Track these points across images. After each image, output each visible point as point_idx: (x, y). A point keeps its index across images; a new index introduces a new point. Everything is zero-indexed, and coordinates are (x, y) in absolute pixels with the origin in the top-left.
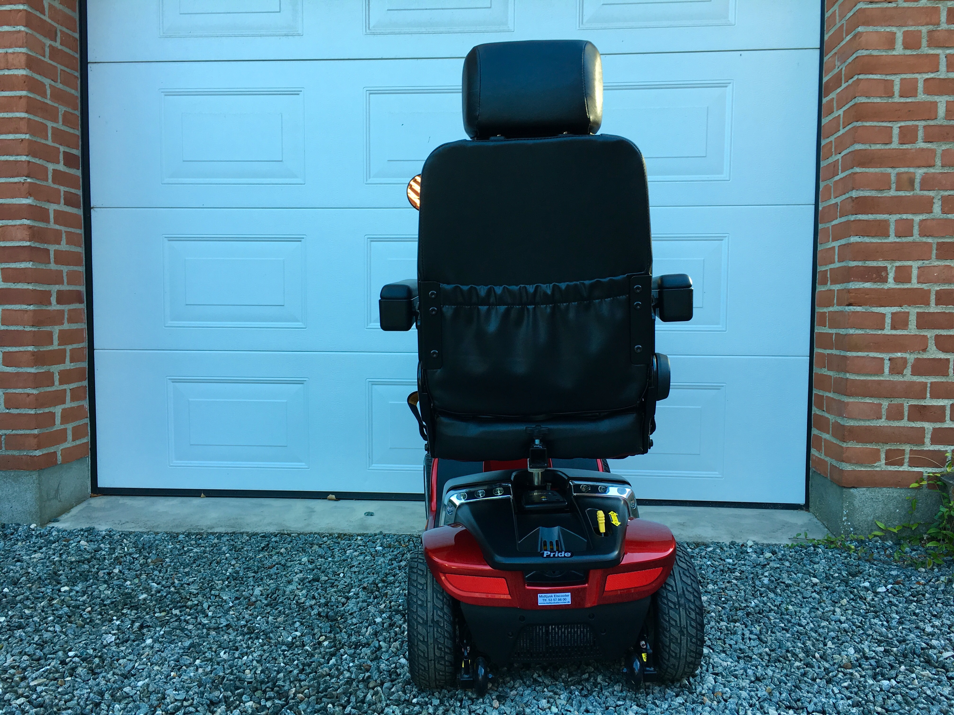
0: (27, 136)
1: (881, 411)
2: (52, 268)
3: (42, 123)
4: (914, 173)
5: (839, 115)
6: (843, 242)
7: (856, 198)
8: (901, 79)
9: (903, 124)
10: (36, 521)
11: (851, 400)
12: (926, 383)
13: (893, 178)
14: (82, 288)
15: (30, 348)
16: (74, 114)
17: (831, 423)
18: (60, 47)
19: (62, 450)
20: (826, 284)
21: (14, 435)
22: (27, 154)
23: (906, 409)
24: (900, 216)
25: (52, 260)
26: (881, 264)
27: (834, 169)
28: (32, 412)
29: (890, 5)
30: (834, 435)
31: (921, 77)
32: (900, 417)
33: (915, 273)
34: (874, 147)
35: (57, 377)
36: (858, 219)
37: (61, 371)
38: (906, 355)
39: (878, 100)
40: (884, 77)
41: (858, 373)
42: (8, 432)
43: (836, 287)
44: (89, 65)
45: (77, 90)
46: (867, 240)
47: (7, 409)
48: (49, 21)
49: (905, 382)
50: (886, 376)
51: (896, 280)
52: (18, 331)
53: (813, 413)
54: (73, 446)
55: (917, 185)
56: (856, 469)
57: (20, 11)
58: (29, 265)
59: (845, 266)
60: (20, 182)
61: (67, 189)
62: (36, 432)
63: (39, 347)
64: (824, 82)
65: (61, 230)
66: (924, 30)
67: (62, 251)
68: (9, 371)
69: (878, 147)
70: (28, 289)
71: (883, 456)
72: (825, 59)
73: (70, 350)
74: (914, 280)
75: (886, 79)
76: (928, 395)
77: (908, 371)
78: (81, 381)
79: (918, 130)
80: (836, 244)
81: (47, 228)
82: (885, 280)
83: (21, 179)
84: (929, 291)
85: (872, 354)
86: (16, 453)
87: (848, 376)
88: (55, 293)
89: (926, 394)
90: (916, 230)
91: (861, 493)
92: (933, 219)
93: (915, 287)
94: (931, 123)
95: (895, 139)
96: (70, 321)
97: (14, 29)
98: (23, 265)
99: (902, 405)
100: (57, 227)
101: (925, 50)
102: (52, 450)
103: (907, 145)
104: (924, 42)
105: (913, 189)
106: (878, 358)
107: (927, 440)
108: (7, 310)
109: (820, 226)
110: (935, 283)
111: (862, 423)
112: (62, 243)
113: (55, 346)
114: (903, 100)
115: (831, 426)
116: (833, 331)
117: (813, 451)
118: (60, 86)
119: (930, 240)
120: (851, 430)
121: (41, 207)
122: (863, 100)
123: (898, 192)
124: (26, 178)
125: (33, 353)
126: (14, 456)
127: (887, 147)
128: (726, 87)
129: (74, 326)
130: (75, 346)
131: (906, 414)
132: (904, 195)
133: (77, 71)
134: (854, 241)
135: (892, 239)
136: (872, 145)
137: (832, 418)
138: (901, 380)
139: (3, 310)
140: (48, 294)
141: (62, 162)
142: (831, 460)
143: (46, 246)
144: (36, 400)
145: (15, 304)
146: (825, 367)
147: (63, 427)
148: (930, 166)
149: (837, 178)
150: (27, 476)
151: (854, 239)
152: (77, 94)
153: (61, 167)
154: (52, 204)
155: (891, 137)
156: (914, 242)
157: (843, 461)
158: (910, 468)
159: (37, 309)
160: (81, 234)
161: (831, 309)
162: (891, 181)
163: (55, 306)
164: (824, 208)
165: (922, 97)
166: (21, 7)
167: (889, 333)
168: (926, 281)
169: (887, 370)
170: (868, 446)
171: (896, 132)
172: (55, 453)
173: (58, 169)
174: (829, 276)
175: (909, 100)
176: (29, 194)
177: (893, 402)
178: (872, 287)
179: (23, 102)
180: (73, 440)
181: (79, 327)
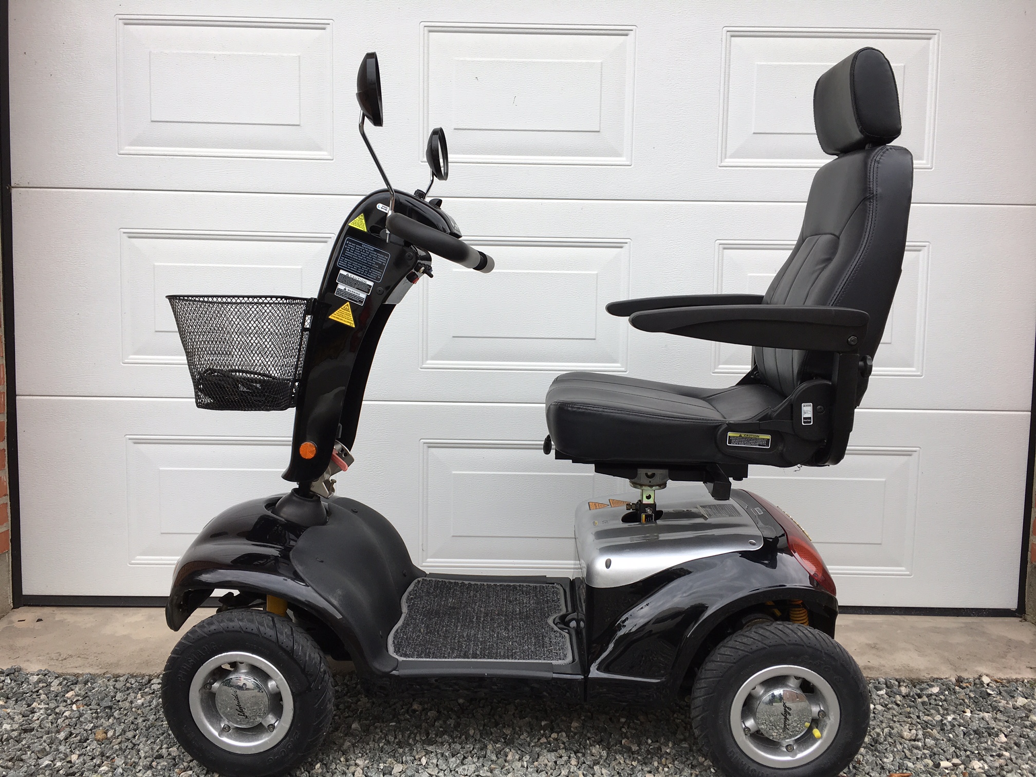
117: (1033, 539)
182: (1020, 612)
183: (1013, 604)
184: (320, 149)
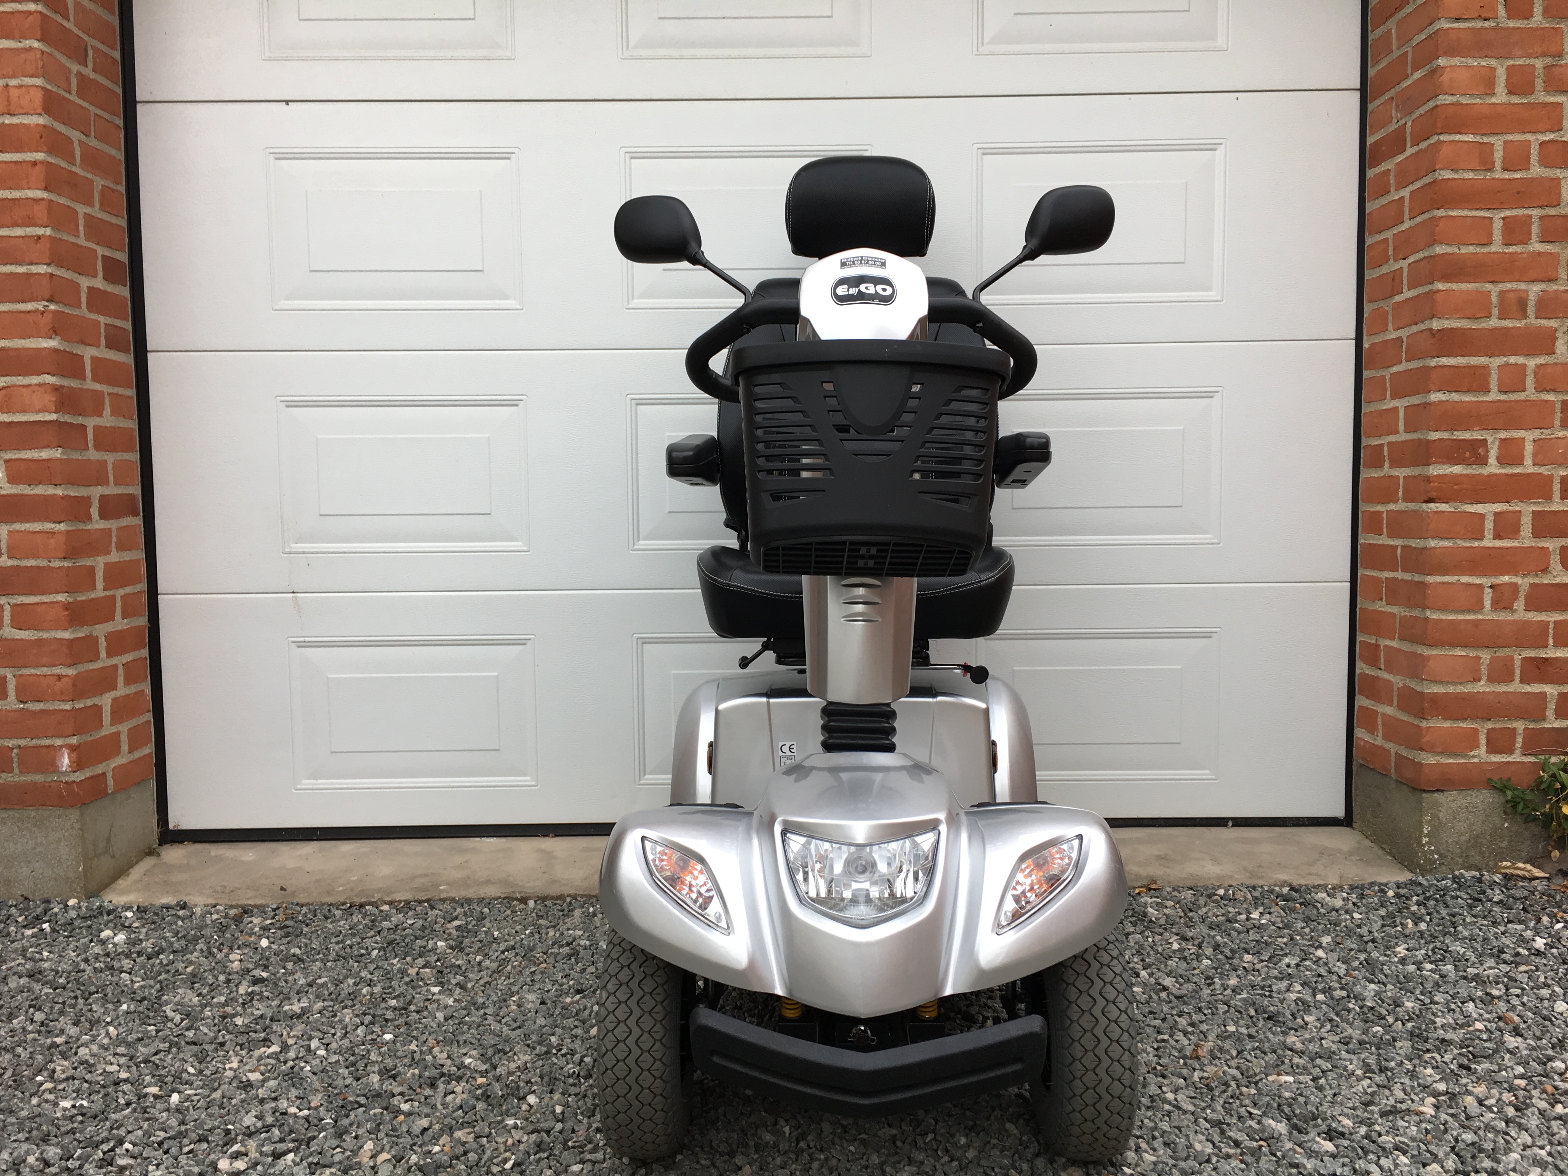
0: (48, 231)
1: (1480, 670)
2: (92, 458)
3: (69, 207)
4: (1526, 291)
5: (1403, 197)
6: (1415, 400)
7: (1439, 330)
8: (1505, 142)
9: (1508, 213)
10: (78, 893)
11: (1434, 652)
12: (1548, 622)
13: (1494, 299)
14: (136, 490)
15: (61, 598)
16: (117, 191)
17: (1395, 689)
18: (92, 76)
19: (113, 770)
20: (1381, 466)
21: (34, 747)
22: (48, 261)
23: (1517, 664)
24: (1505, 359)
25: (91, 444)
26: (1477, 435)
27: (1394, 283)
28: (68, 707)
29: (1487, 24)
30: (1401, 708)
31: (1535, 140)
32: (1508, 677)
33: (1529, 448)
34: (1464, 250)
35: (103, 644)
36: (1440, 364)
37: (110, 633)
38: (1518, 580)
39: (1471, 175)
40: (1478, 139)
41: (1443, 609)
42: (22, 742)
43: (1401, 473)
44: (139, 106)
45: (120, 150)
46: (1455, 397)
47: (22, 702)
48: (76, 30)
49: (1514, 621)
50: (1487, 613)
51: (1501, 461)
52: (38, 567)
53: (1358, 671)
54: (131, 762)
55: (1531, 311)
56: (1442, 761)
57: (30, 13)
58: (57, 454)
59: (1419, 439)
60: (37, 311)
61: (109, 321)
62: (74, 740)
63: (76, 594)
64: (1368, 144)
65: (103, 392)
66: (1539, 63)
67: (106, 427)
68: (23, 637)
69: (1471, 249)
70: (55, 495)
71: (1483, 741)
72: (1371, 107)
73: (122, 597)
74: (1528, 461)
75: (1481, 141)
76: (1551, 641)
77: (1520, 604)
78: (139, 649)
79: (1532, 223)
80: (1401, 404)
81: (82, 389)
82: (1484, 461)
83: (39, 306)
84: (1550, 478)
85: (1465, 579)
86: (39, 778)
87: (1428, 613)
88: (97, 501)
89: (1548, 640)
90: (1530, 382)
91: (1449, 799)
92: (1556, 364)
93: (1530, 471)
94: (1552, 212)
95: (1497, 236)
96: (122, 547)
97: (19, 45)
98: (45, 454)
99: (1511, 659)
100: (97, 387)
101: (1541, 96)
102: (99, 769)
103: (1514, 247)
104: (1539, 84)
105: (1525, 316)
106: (1473, 584)
107: (1550, 713)
108: (18, 531)
109: (1366, 374)
110: (1560, 465)
111: (1451, 689)
112: (105, 413)
113: (99, 592)
114: (1507, 175)
115: (1395, 693)
116: (1398, 542)
117: (1360, 733)
118: (94, 143)
119: (1551, 397)
120: (1434, 699)
121: (72, 353)
122: (1448, 175)
123: (1503, 321)
124: (46, 304)
125: (67, 606)
126: (35, 784)
127: (1485, 250)
128: (1215, 150)
129: (127, 556)
130: (128, 590)
131: (1518, 672)
132: (1511, 325)
133: (119, 116)
134: (1437, 400)
135: (1494, 395)
136: (1461, 247)
137: (1397, 681)
138: (1509, 618)
139: (9, 532)
140: (86, 501)
141: (101, 274)
142: (1397, 747)
143: (80, 420)
144: (74, 685)
145: (34, 521)
146: (1381, 599)
147: (113, 730)
148: (1550, 280)
149: (1398, 298)
150: (60, 817)
151: (1435, 397)
152: (120, 156)
153: (99, 283)
154: (89, 348)
155: (1491, 234)
156: (1527, 401)
157: (1422, 749)
158: (1524, 757)
159: (70, 528)
160: (131, 398)
161: (1392, 507)
162: (1491, 303)
163: (97, 524)
164: (1373, 345)
165: (1536, 170)
166: (32, 7)
167: (1490, 545)
168: (1546, 462)
169: (1487, 604)
170: (1461, 725)
171: (1498, 225)
172: (104, 774)
173: (96, 286)
174: (1386, 453)
175: (1517, 175)
176: (54, 331)
177: (1498, 654)
178: (1465, 472)
179: (39, 171)
180: (130, 752)
181: (135, 557)
182: (1347, 821)
183: (1339, 811)
184: (507, 297)
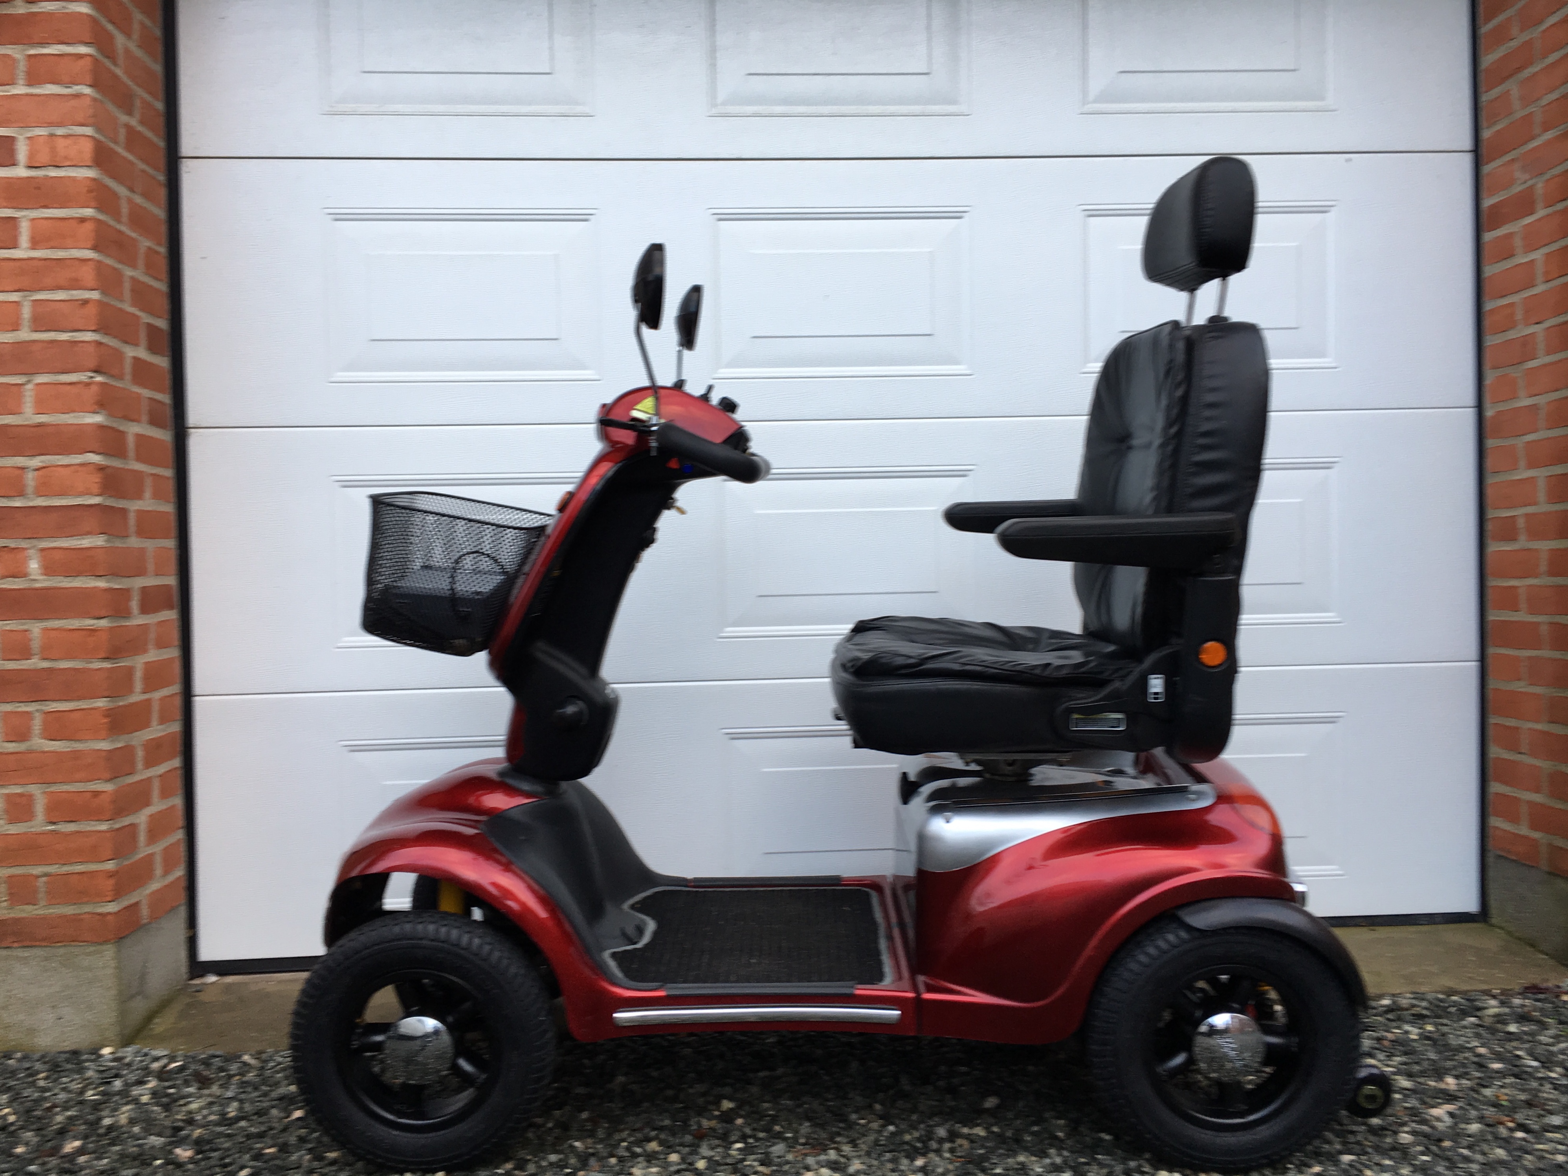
0: (95, 295)
2: (132, 546)
3: (115, 269)
5: (1534, 261)
6: (1560, 469)
10: (113, 1041)
14: (171, 580)
15: (101, 703)
16: (159, 252)
18: (139, 128)
19: (147, 898)
20: (1514, 539)
22: (94, 328)
25: (132, 531)
27: (1524, 349)
28: (106, 827)
30: (1554, 796)
35: (140, 754)
37: (146, 742)
42: (53, 869)
43: (1543, 546)
44: (182, 162)
45: (162, 208)
47: (51, 823)
48: (124, 78)
52: (73, 670)
53: (1493, 757)
54: (164, 887)
57: (80, 56)
58: (99, 541)
60: (80, 382)
61: (150, 394)
62: (111, 866)
63: (116, 699)
64: (1483, 207)
65: (144, 473)
67: (147, 512)
68: (57, 750)
70: (97, 588)
72: (1487, 169)
73: (158, 700)
78: (172, 759)
80: (1539, 474)
81: (125, 470)
83: (82, 377)
86: (70, 910)
88: (138, 594)
96: (161, 645)
97: (67, 91)
98: (86, 542)
100: (139, 467)
102: (134, 898)
108: (55, 629)
109: (1490, 443)
112: (146, 496)
113: (138, 696)
115: (1544, 779)
116: (1542, 619)
117: (1495, 822)
121: (116, 430)
124: (91, 375)
125: (108, 713)
126: (64, 917)
128: (1326, 212)
129: (163, 655)
130: (164, 692)
133: (162, 172)
140: (125, 593)
141: (143, 343)
142: (1549, 837)
143: (122, 504)
144: (113, 803)
145: (69, 617)
146: (1521, 679)
147: (150, 850)
149: (1531, 364)
150: (92, 955)
152: (163, 215)
153: (142, 353)
154: (132, 425)
159: (112, 625)
160: (171, 479)
161: (1531, 582)
163: (138, 620)
164: (1499, 413)
166: (83, 50)
172: (138, 904)
173: (139, 356)
174: (1521, 526)
176: (101, 404)
179: (89, 226)
180: (163, 877)
181: (168, 657)
182: (1483, 917)
183: (1474, 907)
184: (584, 368)
